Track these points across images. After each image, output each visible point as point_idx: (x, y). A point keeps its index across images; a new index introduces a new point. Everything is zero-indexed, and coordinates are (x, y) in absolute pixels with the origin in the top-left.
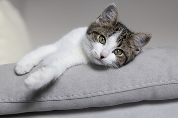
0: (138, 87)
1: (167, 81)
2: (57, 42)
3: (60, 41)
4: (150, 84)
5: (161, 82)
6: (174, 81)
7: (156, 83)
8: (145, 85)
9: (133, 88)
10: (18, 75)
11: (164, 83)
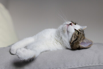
0: (80, 66)
1: (97, 64)
2: (35, 36)
3: (37, 35)
4: (87, 65)
5: (94, 65)
6: (101, 64)
7: (91, 65)
8: (84, 66)
9: (78, 67)
10: (11, 54)
11: (95, 65)
